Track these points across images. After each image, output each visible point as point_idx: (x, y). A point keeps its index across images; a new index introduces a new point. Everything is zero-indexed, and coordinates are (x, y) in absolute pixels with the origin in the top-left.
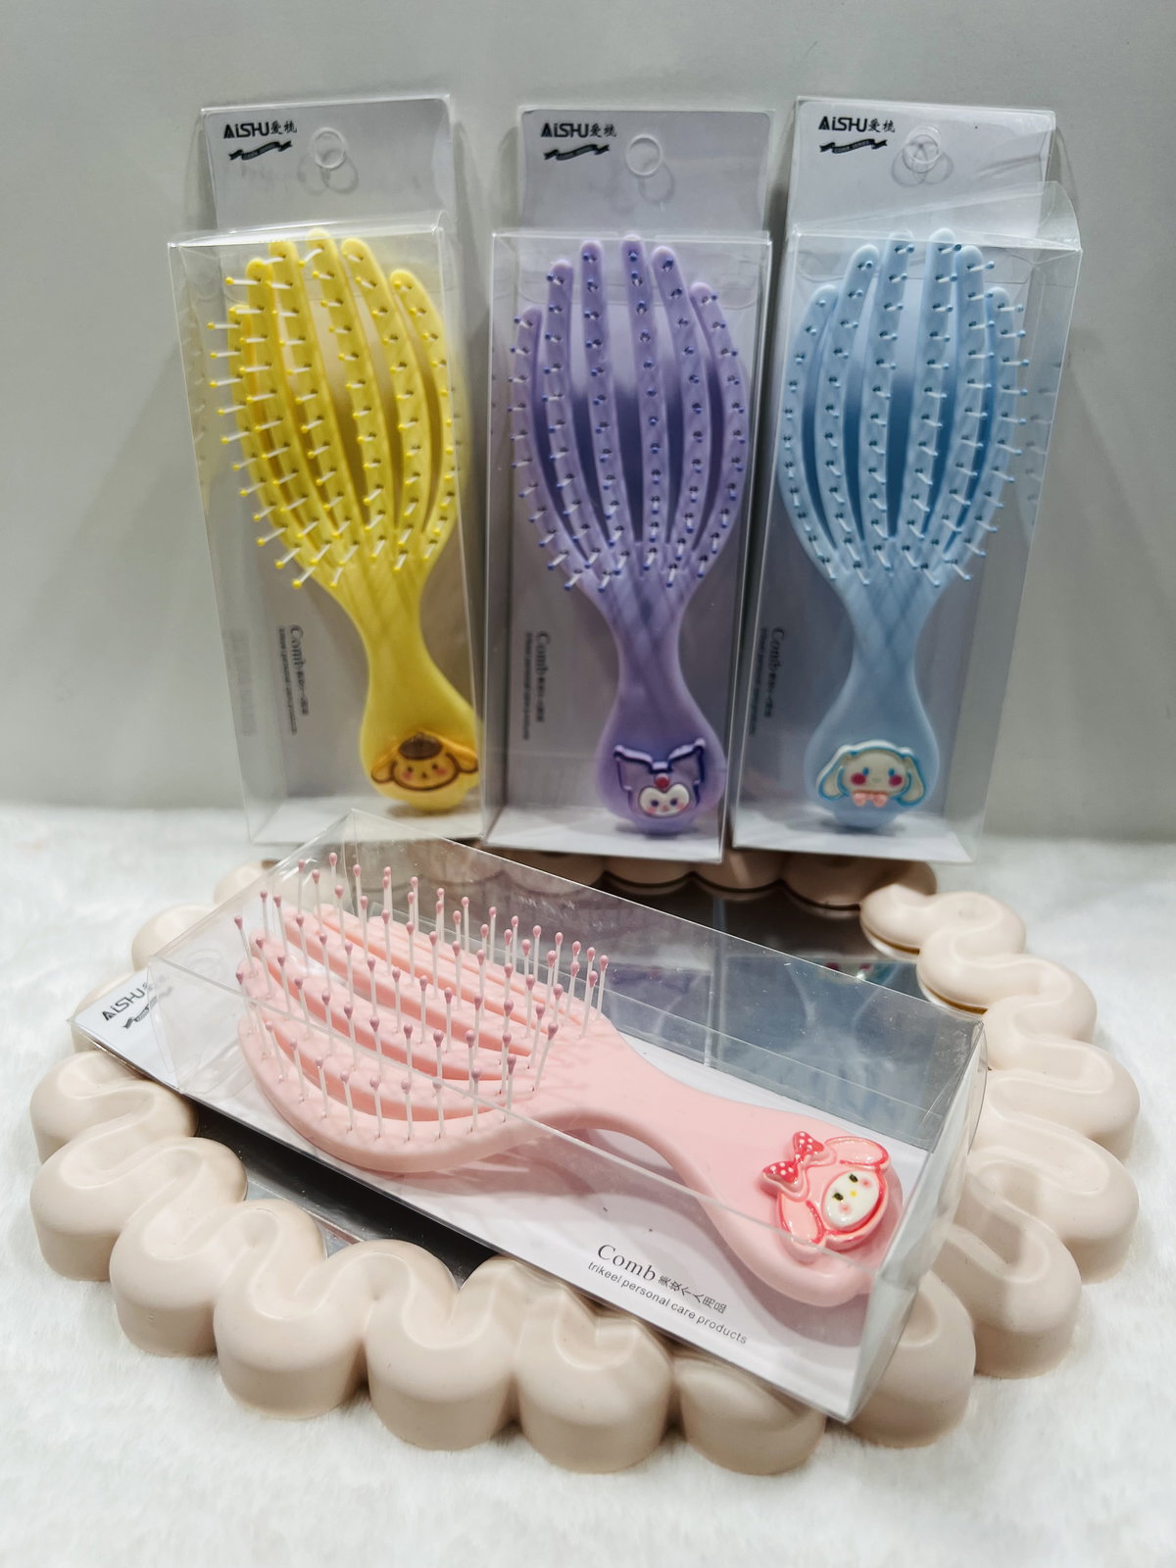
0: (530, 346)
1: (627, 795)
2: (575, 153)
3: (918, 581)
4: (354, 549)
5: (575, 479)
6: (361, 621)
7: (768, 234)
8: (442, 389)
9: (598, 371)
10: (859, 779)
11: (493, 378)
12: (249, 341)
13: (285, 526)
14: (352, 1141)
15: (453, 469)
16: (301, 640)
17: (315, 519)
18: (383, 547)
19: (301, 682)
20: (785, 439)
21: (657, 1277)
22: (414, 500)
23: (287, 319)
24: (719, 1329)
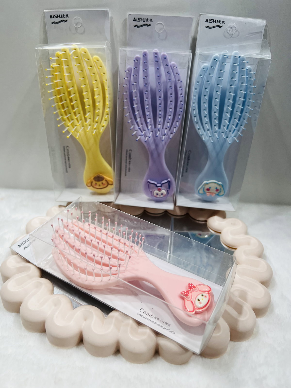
0: (129, 77)
1: (150, 192)
2: (142, 26)
3: (225, 141)
4: (83, 128)
5: (140, 112)
6: (84, 146)
7: (191, 51)
8: (106, 88)
9: (146, 84)
10: (208, 190)
11: (119, 85)
12: (56, 74)
13: (65, 121)
14: (80, 281)
15: (108, 108)
16: (69, 149)
17: (73, 120)
18: (90, 127)
19: (69, 160)
20: (193, 103)
21: (154, 317)
22: (98, 116)
23: (66, 68)
24: (169, 330)
